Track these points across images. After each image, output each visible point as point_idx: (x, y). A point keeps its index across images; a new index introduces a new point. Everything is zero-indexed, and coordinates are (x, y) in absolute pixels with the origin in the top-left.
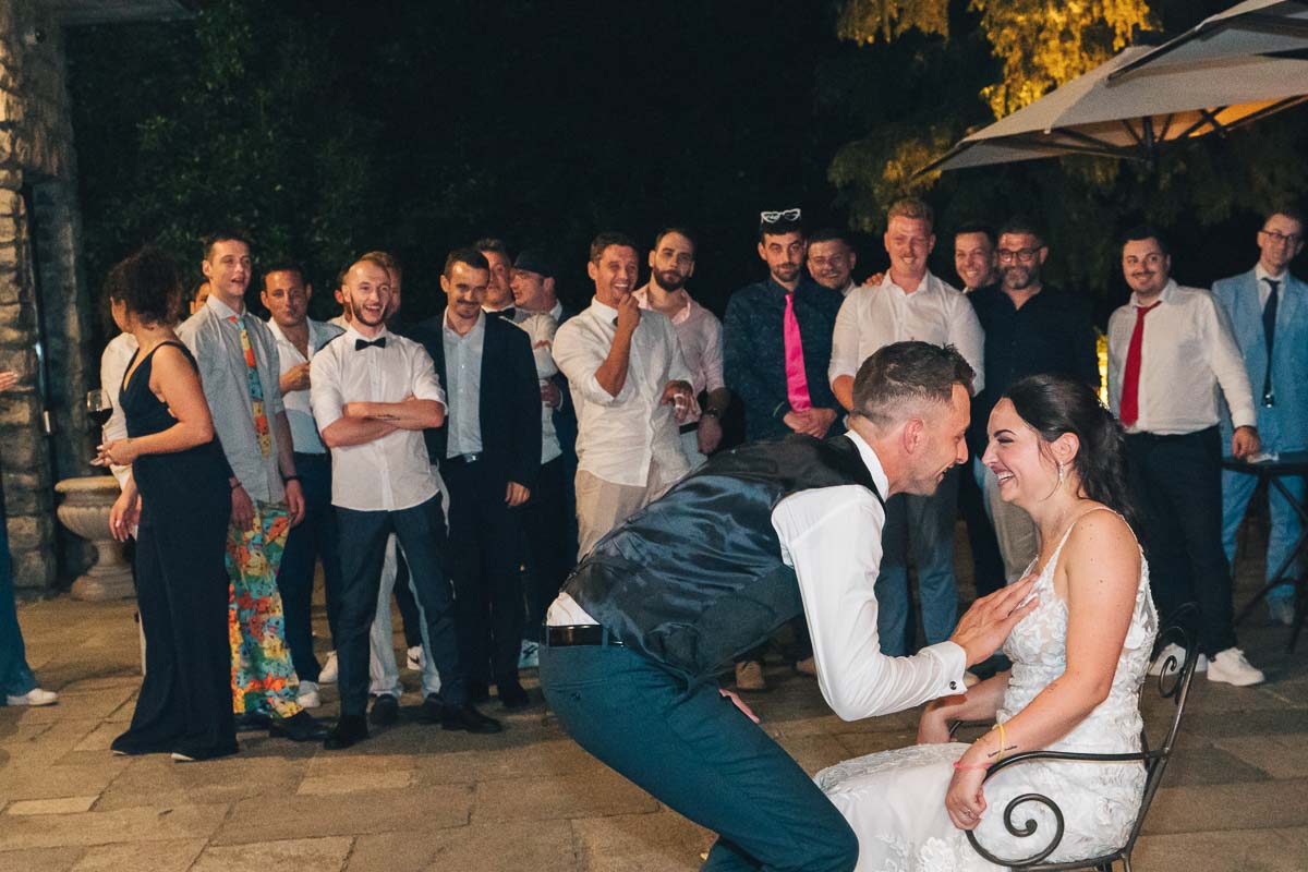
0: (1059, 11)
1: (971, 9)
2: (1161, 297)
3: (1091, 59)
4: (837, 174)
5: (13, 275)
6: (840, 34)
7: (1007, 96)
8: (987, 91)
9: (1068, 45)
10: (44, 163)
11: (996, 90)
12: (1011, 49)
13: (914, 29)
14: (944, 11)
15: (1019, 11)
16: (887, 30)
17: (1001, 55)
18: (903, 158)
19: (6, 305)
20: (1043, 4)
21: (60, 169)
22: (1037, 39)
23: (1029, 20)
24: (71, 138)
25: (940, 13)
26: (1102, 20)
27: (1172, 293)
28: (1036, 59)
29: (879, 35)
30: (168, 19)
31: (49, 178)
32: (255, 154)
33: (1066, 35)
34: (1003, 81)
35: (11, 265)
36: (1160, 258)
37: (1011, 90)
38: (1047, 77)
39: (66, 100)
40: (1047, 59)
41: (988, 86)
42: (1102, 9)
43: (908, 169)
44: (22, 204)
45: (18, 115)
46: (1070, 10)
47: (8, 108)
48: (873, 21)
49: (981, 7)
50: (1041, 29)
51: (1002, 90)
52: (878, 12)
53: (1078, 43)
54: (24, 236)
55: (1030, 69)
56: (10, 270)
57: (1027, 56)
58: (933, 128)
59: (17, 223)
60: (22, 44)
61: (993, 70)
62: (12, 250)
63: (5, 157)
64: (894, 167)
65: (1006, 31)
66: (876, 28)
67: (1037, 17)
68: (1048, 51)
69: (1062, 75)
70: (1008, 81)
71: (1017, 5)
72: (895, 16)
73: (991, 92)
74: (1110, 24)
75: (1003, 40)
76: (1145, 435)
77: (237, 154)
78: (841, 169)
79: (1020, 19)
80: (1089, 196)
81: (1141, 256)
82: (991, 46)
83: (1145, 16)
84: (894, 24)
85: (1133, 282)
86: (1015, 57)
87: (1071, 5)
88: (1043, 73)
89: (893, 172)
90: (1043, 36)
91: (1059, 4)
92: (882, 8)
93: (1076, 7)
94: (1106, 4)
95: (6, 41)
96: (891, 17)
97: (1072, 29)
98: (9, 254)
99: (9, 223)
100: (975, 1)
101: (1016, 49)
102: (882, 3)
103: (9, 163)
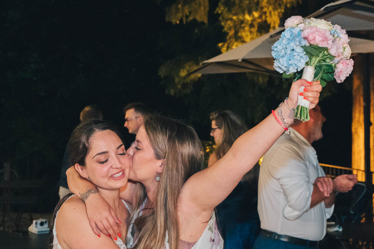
0: (249, 15)
1: (216, 12)
4: (162, 72)
6: (167, 19)
7: (228, 47)
9: (252, 29)
11: (224, 45)
12: (230, 29)
13: (195, 20)
14: (207, 14)
15: (236, 14)
16: (184, 19)
17: (226, 31)
18: (187, 69)
20: (244, 13)
22: (241, 26)
23: (238, 19)
25: (205, 15)
26: (266, 22)
28: (240, 34)
29: (181, 21)
33: (252, 26)
37: (230, 45)
40: (244, 34)
41: (220, 42)
42: (266, 17)
46: (254, 15)
48: (180, 15)
49: (220, 12)
50: (242, 22)
51: (226, 45)
52: (181, 12)
53: (256, 29)
55: (237, 37)
57: (236, 33)
61: (222, 37)
64: (183, 71)
65: (229, 22)
66: (180, 18)
67: (241, 17)
68: (244, 31)
70: (228, 42)
71: (233, 12)
72: (188, 14)
73: (221, 45)
74: (269, 23)
75: (227, 25)
78: (164, 71)
79: (235, 18)
80: (256, 88)
82: (223, 28)
84: (187, 17)
86: (232, 33)
87: (254, 13)
88: (242, 40)
89: (183, 73)
90: (243, 25)
91: (250, 13)
92: (183, 11)
93: (256, 14)
94: (268, 15)
96: (186, 14)
97: (254, 23)
100: (218, 9)
101: (232, 29)
102: (183, 9)
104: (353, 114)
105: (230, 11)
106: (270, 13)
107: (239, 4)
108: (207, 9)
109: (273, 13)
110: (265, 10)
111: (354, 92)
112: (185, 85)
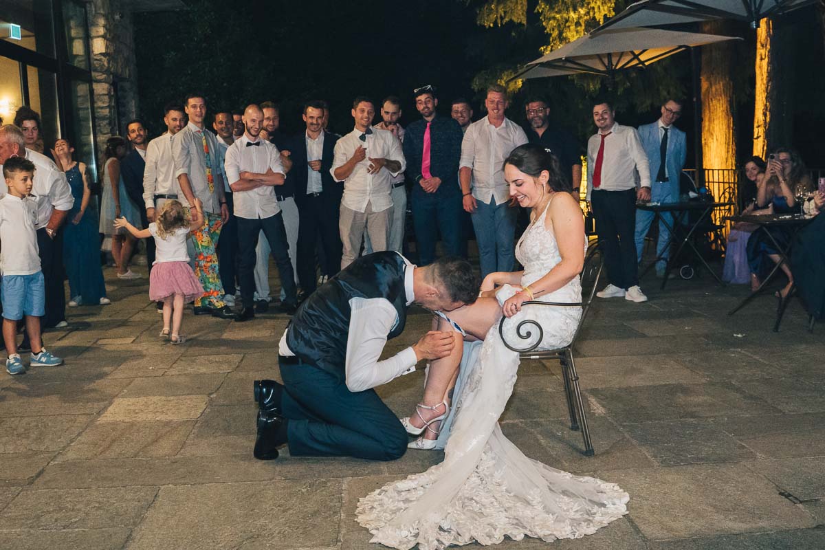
0: (575, 13)
1: (536, 11)
2: (612, 130)
4: (476, 85)
5: (107, 121)
6: (478, 22)
7: (551, 49)
8: (542, 48)
9: (579, 28)
10: (122, 72)
11: (546, 47)
12: (553, 30)
13: (511, 21)
14: (525, 13)
15: (557, 12)
16: (499, 21)
17: (549, 32)
18: (505, 78)
19: (105, 134)
20: (567, 10)
21: (130, 76)
22: (565, 25)
23: (562, 17)
24: (135, 62)
25: (522, 14)
26: (594, 18)
27: (617, 128)
28: (564, 35)
29: (495, 23)
30: (178, 10)
31: (123, 79)
32: (215, 69)
33: (578, 24)
34: (549, 44)
35: (107, 117)
36: (609, 112)
37: (553, 47)
39: (133, 45)
40: (569, 34)
41: (543, 46)
42: (594, 13)
44: (112, 90)
45: (111, 50)
46: (579, 12)
47: (107, 47)
48: (493, 17)
49: (540, 11)
50: (567, 21)
51: (549, 48)
52: (495, 13)
53: (583, 27)
54: (113, 104)
55: (562, 39)
56: (107, 119)
57: (561, 33)
58: (519, 65)
59: (110, 98)
60: (113, 19)
61: (545, 39)
62: (108, 110)
63: (105, 68)
65: (551, 22)
66: (494, 20)
67: (565, 15)
68: (570, 31)
70: (552, 44)
71: (556, 10)
72: (503, 15)
73: (544, 49)
74: (598, 20)
75: (550, 26)
76: (603, 191)
77: (207, 70)
78: (477, 83)
79: (558, 16)
81: (600, 112)
82: (545, 28)
85: (598, 124)
86: (555, 34)
87: (580, 10)
88: (567, 40)
90: (567, 24)
91: (575, 10)
92: (497, 11)
93: (582, 11)
94: (596, 10)
95: (106, 17)
96: (501, 15)
97: (581, 21)
98: (106, 112)
99: (106, 98)
100: (538, 7)
101: (556, 30)
102: (497, 9)
103: (107, 71)
105: (552, 8)
106: (599, 7)
108: (525, 8)
109: (601, 8)
110: (592, 5)
111: (702, 97)
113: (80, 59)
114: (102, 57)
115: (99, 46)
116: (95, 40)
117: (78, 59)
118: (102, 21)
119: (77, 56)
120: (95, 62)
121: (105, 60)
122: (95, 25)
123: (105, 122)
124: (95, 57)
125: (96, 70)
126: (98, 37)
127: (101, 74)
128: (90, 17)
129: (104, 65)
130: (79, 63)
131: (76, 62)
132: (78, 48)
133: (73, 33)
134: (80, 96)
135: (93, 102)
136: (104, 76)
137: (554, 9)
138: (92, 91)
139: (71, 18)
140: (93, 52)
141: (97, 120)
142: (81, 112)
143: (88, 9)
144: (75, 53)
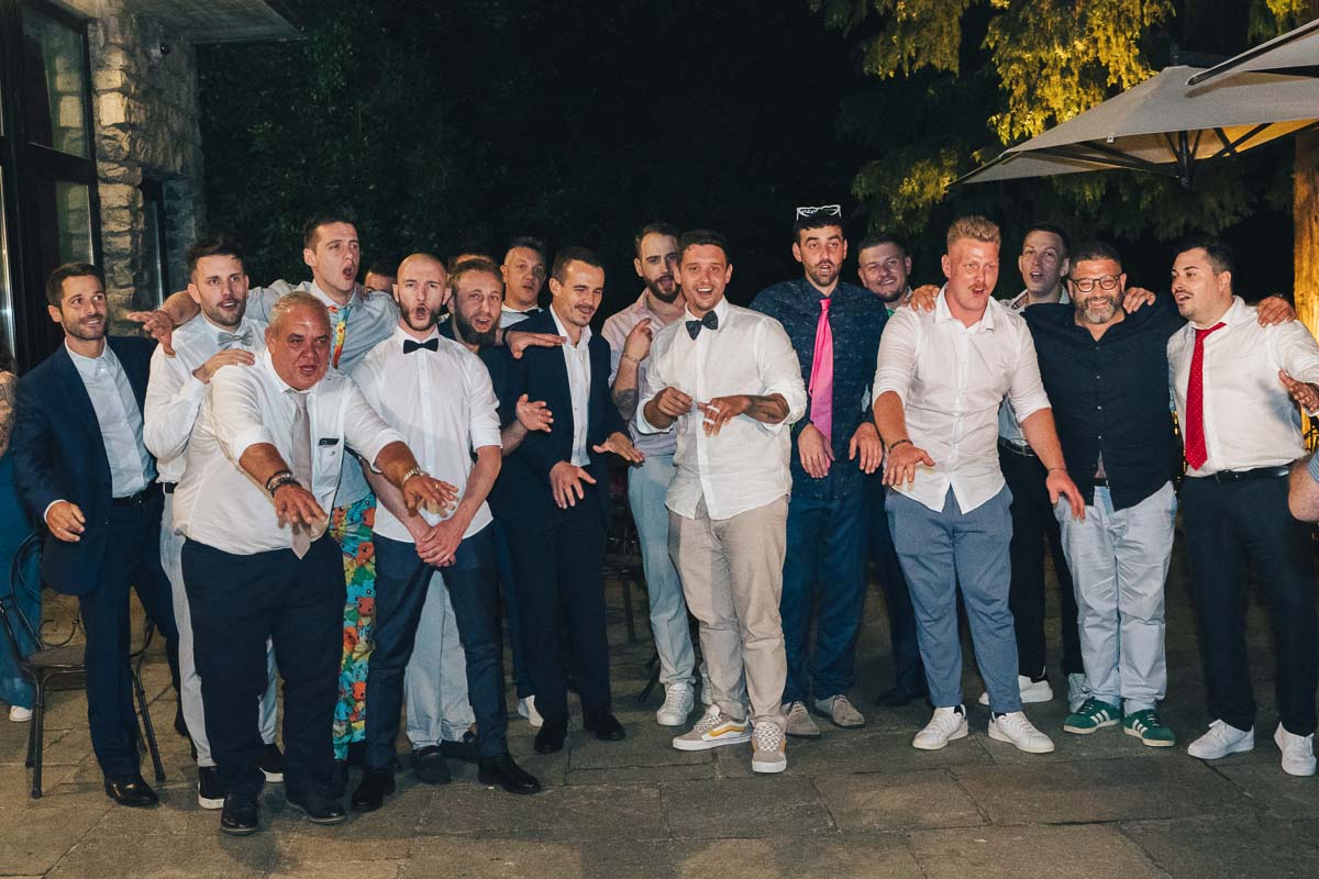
0: (1064, 48)
1: (983, 46)
3: (1086, 93)
4: (860, 187)
5: (128, 261)
6: (866, 69)
7: (1012, 124)
8: (994, 118)
9: (1068, 80)
10: (165, 161)
11: (1002, 118)
12: (1017, 83)
13: (929, 66)
14: (956, 52)
15: (1025, 49)
16: (906, 68)
17: (1008, 88)
18: (917, 176)
19: (122, 287)
20: (1049, 43)
21: (184, 168)
22: (1040, 74)
23: (1034, 58)
24: (199, 141)
25: (952, 53)
26: (1097, 60)
28: (1039, 92)
29: (899, 71)
30: (284, 40)
31: (173, 176)
32: (352, 157)
33: (1066, 72)
34: (1009, 111)
35: (127, 252)
37: (1016, 119)
38: (1048, 108)
39: (193, 108)
40: (1048, 92)
41: (995, 114)
42: (1098, 52)
43: (922, 186)
44: (140, 198)
45: (140, 117)
46: (1074, 48)
47: (128, 111)
48: (894, 58)
49: (992, 45)
50: (1043, 65)
51: (1008, 119)
52: (898, 50)
53: (1076, 79)
54: (141, 226)
55: (1033, 100)
56: (126, 256)
57: (1031, 90)
58: (943, 151)
59: (134, 214)
60: (148, 57)
61: (997, 100)
62: (128, 238)
63: (124, 154)
64: (909, 183)
65: (1013, 67)
66: (896, 65)
67: (1043, 54)
68: (1050, 85)
69: (1061, 106)
70: (1013, 111)
71: (1024, 44)
72: (913, 54)
73: (997, 120)
74: (1104, 64)
75: (1010, 74)
77: (335, 157)
78: (863, 183)
79: (1027, 56)
80: (1077, 214)
82: (999, 79)
83: (1135, 57)
86: (1020, 90)
87: (1076, 42)
88: (1044, 104)
89: (908, 187)
90: (1044, 73)
91: (1065, 44)
92: (903, 48)
93: (1080, 46)
94: (1101, 45)
95: (129, 52)
96: (909, 56)
97: (1072, 65)
98: (125, 243)
99: (125, 214)
100: (987, 39)
101: (1021, 82)
102: (902, 42)
103: (128, 160)
104: (1297, 262)
105: (1015, 41)
106: (1108, 40)
107: (1037, 26)
108: (957, 40)
109: (1113, 40)
110: (1095, 34)
112: (910, 215)
113: (74, 136)
114: (118, 132)
115: (111, 109)
116: (104, 98)
117: (69, 135)
118: (118, 59)
119: (67, 129)
120: (104, 142)
121: (124, 139)
122: (103, 65)
123: (123, 263)
124: (105, 133)
125: (105, 159)
126: (112, 90)
127: (116, 166)
128: (96, 51)
129: (121, 147)
130: (72, 146)
131: (66, 141)
132: (69, 113)
133: (61, 83)
134: (72, 211)
135: (97, 223)
136: (123, 169)
137: (1018, 42)
138: (95, 201)
139: (56, 52)
140: (100, 121)
141: (106, 259)
142: (75, 242)
143: (91, 35)
144: (62, 125)
